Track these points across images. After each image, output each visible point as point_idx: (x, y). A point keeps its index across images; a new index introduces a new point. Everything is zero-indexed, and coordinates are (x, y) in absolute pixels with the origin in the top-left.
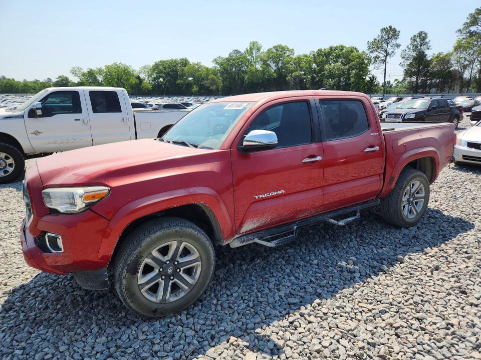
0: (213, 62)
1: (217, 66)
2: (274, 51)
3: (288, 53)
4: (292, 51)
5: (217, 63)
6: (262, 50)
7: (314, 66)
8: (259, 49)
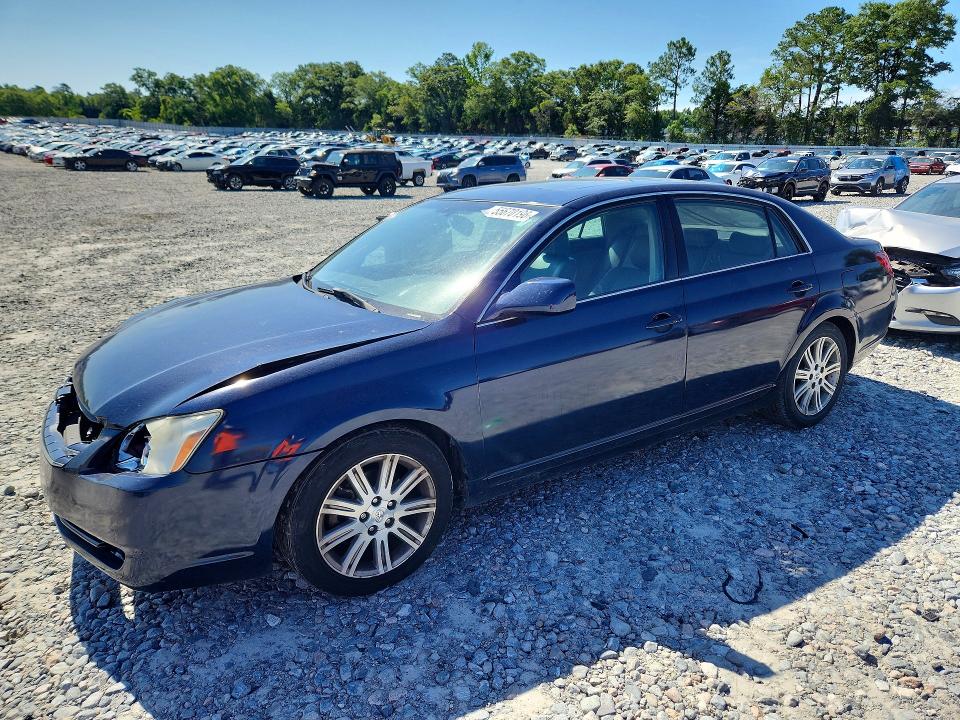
0: (407, 72)
1: (414, 80)
2: (513, 61)
3: (535, 66)
4: (542, 63)
5: (415, 76)
6: (492, 59)
7: (576, 91)
8: (487, 57)
